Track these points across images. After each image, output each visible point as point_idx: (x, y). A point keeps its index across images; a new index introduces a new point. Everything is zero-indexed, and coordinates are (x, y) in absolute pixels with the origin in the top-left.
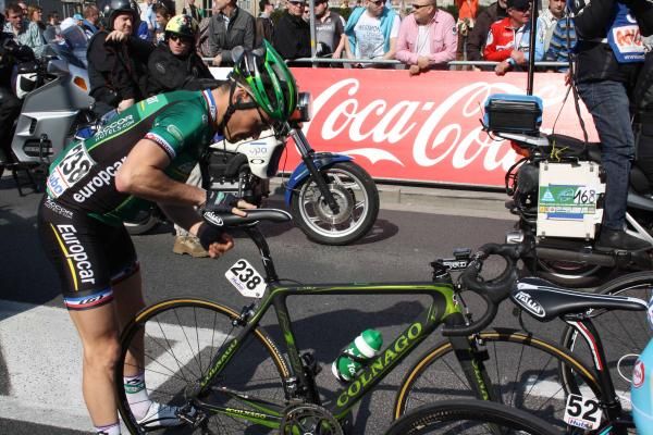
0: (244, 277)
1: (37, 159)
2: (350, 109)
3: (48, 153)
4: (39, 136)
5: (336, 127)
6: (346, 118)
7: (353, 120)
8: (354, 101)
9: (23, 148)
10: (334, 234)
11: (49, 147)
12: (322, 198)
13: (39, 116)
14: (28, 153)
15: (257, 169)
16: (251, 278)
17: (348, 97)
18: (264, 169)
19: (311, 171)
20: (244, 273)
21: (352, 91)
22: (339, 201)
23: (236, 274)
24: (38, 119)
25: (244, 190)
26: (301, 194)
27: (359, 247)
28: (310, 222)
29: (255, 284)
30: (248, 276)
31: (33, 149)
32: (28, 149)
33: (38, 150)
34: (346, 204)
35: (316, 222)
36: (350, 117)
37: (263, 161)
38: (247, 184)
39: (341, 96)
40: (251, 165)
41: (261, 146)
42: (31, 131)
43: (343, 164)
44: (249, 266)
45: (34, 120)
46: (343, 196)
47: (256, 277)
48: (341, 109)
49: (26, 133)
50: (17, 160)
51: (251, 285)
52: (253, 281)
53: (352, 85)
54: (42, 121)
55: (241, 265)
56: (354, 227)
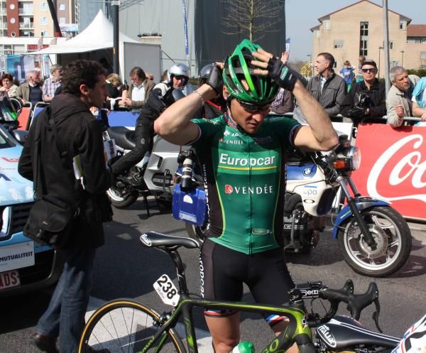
0: (166, 289)
1: (160, 188)
2: (414, 160)
3: (170, 185)
4: (163, 170)
5: (401, 175)
6: (410, 168)
7: (416, 169)
8: (418, 154)
9: (152, 179)
10: (373, 267)
11: (171, 179)
12: (362, 235)
13: (165, 155)
14: (155, 183)
15: (309, 207)
16: (170, 290)
17: (414, 150)
18: (314, 208)
19: (353, 212)
20: (166, 285)
21: (417, 145)
22: (376, 240)
23: (161, 286)
24: (164, 157)
25: (297, 224)
26: (346, 231)
27: (393, 280)
28: (353, 256)
29: (173, 295)
30: (168, 288)
31: (159, 181)
32: (155, 180)
33: (162, 181)
34: (382, 242)
35: (358, 256)
36: (414, 167)
37: (314, 202)
38: (301, 220)
39: (407, 149)
40: (304, 204)
41: (313, 189)
42: (159, 166)
43: (381, 208)
44: (169, 280)
45: (161, 158)
46: (380, 235)
47: (173, 290)
48: (406, 160)
49: (155, 168)
50: (147, 188)
51: (170, 295)
52: (171, 293)
53: (418, 140)
54: (166, 159)
55: (164, 279)
56: (390, 262)
